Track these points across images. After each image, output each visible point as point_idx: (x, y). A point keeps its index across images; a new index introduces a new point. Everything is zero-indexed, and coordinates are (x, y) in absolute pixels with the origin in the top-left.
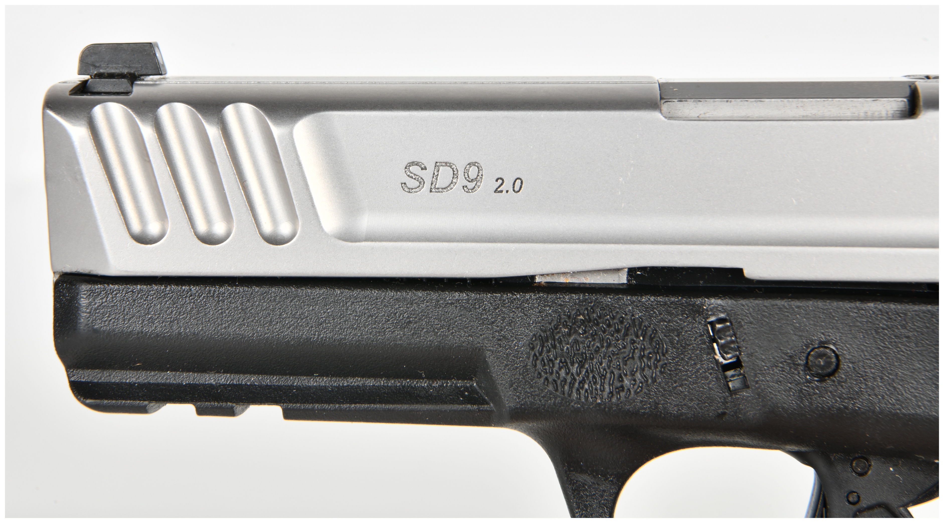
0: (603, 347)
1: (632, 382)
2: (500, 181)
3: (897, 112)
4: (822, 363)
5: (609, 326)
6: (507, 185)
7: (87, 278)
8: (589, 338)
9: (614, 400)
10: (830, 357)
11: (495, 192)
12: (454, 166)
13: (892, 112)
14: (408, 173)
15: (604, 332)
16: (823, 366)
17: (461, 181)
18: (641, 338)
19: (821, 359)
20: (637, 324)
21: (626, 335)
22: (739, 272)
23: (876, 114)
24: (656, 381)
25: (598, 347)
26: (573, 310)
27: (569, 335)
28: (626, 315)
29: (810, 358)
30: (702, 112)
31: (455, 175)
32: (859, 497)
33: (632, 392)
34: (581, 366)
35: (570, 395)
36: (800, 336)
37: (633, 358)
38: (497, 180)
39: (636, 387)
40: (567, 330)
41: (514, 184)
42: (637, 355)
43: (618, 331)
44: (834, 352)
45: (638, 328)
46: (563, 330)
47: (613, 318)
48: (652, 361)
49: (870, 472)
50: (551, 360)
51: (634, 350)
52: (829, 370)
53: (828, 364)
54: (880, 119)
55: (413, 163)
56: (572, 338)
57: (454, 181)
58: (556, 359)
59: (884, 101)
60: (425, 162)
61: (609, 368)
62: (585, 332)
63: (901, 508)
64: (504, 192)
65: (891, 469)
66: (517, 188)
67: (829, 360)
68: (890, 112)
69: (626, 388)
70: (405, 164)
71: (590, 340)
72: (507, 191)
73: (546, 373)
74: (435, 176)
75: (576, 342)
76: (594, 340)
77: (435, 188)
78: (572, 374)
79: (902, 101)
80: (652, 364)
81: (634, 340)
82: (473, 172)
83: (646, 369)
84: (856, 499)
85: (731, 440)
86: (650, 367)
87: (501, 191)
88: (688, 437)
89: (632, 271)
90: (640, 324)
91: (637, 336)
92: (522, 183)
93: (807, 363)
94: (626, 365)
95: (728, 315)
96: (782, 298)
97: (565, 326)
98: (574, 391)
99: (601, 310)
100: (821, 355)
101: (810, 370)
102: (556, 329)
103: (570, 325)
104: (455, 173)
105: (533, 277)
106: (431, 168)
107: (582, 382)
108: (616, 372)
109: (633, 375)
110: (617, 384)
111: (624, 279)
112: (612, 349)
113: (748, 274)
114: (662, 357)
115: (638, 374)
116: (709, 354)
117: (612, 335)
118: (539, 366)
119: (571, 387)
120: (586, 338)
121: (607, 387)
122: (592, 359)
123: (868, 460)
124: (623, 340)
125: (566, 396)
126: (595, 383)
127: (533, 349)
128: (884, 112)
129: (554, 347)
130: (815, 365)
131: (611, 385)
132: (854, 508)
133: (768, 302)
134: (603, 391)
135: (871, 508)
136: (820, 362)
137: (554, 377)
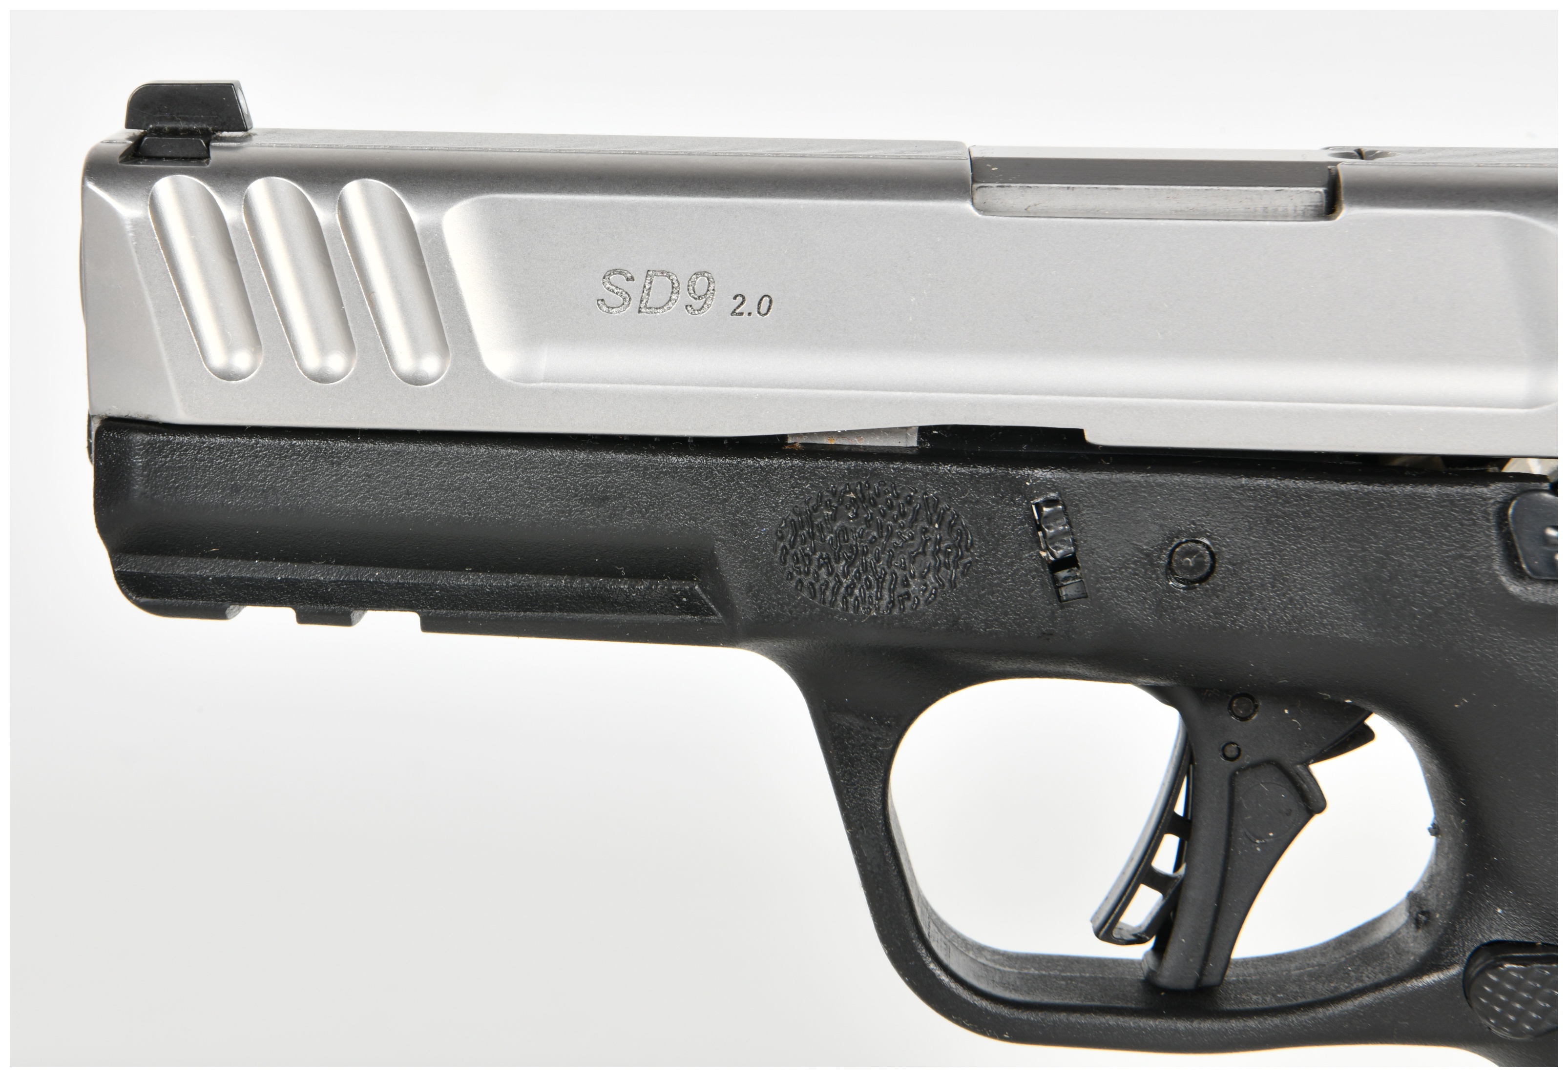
0: (881, 537)
1: (923, 587)
2: (740, 299)
3: (1310, 208)
4: (1191, 564)
5: (891, 507)
6: (750, 305)
7: (144, 426)
8: (862, 524)
9: (896, 612)
10: (1202, 556)
11: (733, 313)
12: (673, 277)
13: (1303, 208)
14: (608, 285)
15: (884, 516)
16: (1193, 568)
17: (684, 298)
18: (937, 526)
19: (1190, 558)
20: (930, 505)
21: (915, 520)
22: (1078, 434)
23: (1280, 209)
24: (955, 586)
25: (874, 537)
26: (840, 485)
27: (834, 518)
28: (916, 492)
29: (1176, 557)
30: (1031, 203)
31: (674, 289)
32: (1239, 750)
33: (922, 602)
34: (850, 564)
35: (833, 604)
36: (1161, 525)
37: (924, 553)
38: (735, 298)
39: (927, 594)
40: (831, 513)
41: (760, 303)
42: (930, 548)
43: (903, 515)
44: (1208, 548)
45: (932, 512)
46: (825, 512)
47: (898, 497)
48: (952, 557)
49: (1254, 717)
50: (807, 555)
51: (927, 541)
52: (1200, 574)
53: (1199, 565)
54: (1285, 217)
55: (615, 271)
56: (838, 524)
57: (674, 297)
58: (814, 553)
59: (1292, 191)
60: (632, 270)
61: (889, 567)
62: (857, 515)
63: (1298, 766)
64: (745, 315)
65: (1286, 711)
66: (763, 309)
67: (1200, 559)
68: (1301, 208)
69: (913, 596)
70: (603, 272)
71: (864, 527)
72: (750, 314)
73: (800, 573)
74: (647, 290)
75: (844, 530)
76: (869, 527)
77: (646, 307)
78: (837, 576)
79: (1317, 192)
80: (951, 563)
81: (926, 529)
82: (701, 284)
83: (943, 569)
84: (1235, 754)
85: (1061, 669)
86: (947, 566)
87: (741, 314)
88: (999, 665)
89: (924, 431)
90: (936, 506)
91: (931, 523)
92: (771, 302)
93: (1170, 563)
94: (913, 563)
95: (1060, 495)
96: (1138, 471)
97: (828, 507)
98: (839, 598)
99: (880, 485)
100: (1189, 553)
101: (1173, 573)
102: (816, 510)
103: (836, 505)
104: (676, 285)
105: (784, 437)
106: (640, 280)
107: (850, 588)
108: (899, 572)
109: (923, 577)
110: (901, 590)
111: (913, 442)
112: (894, 540)
113: (1091, 437)
114: (966, 553)
115: (931, 575)
116: (1032, 549)
117: (895, 521)
118: (790, 563)
119: (835, 593)
120: (858, 524)
121: (886, 593)
122: (865, 554)
123: (1253, 699)
124: (911, 527)
125: (828, 605)
126: (870, 587)
127: (781, 539)
128: (1291, 208)
129: (812, 536)
130: (1181, 567)
131: (891, 591)
132: (1233, 765)
133: (1117, 477)
134: (880, 599)
135: (1255, 766)
136: (1188, 562)
137: (810, 578)
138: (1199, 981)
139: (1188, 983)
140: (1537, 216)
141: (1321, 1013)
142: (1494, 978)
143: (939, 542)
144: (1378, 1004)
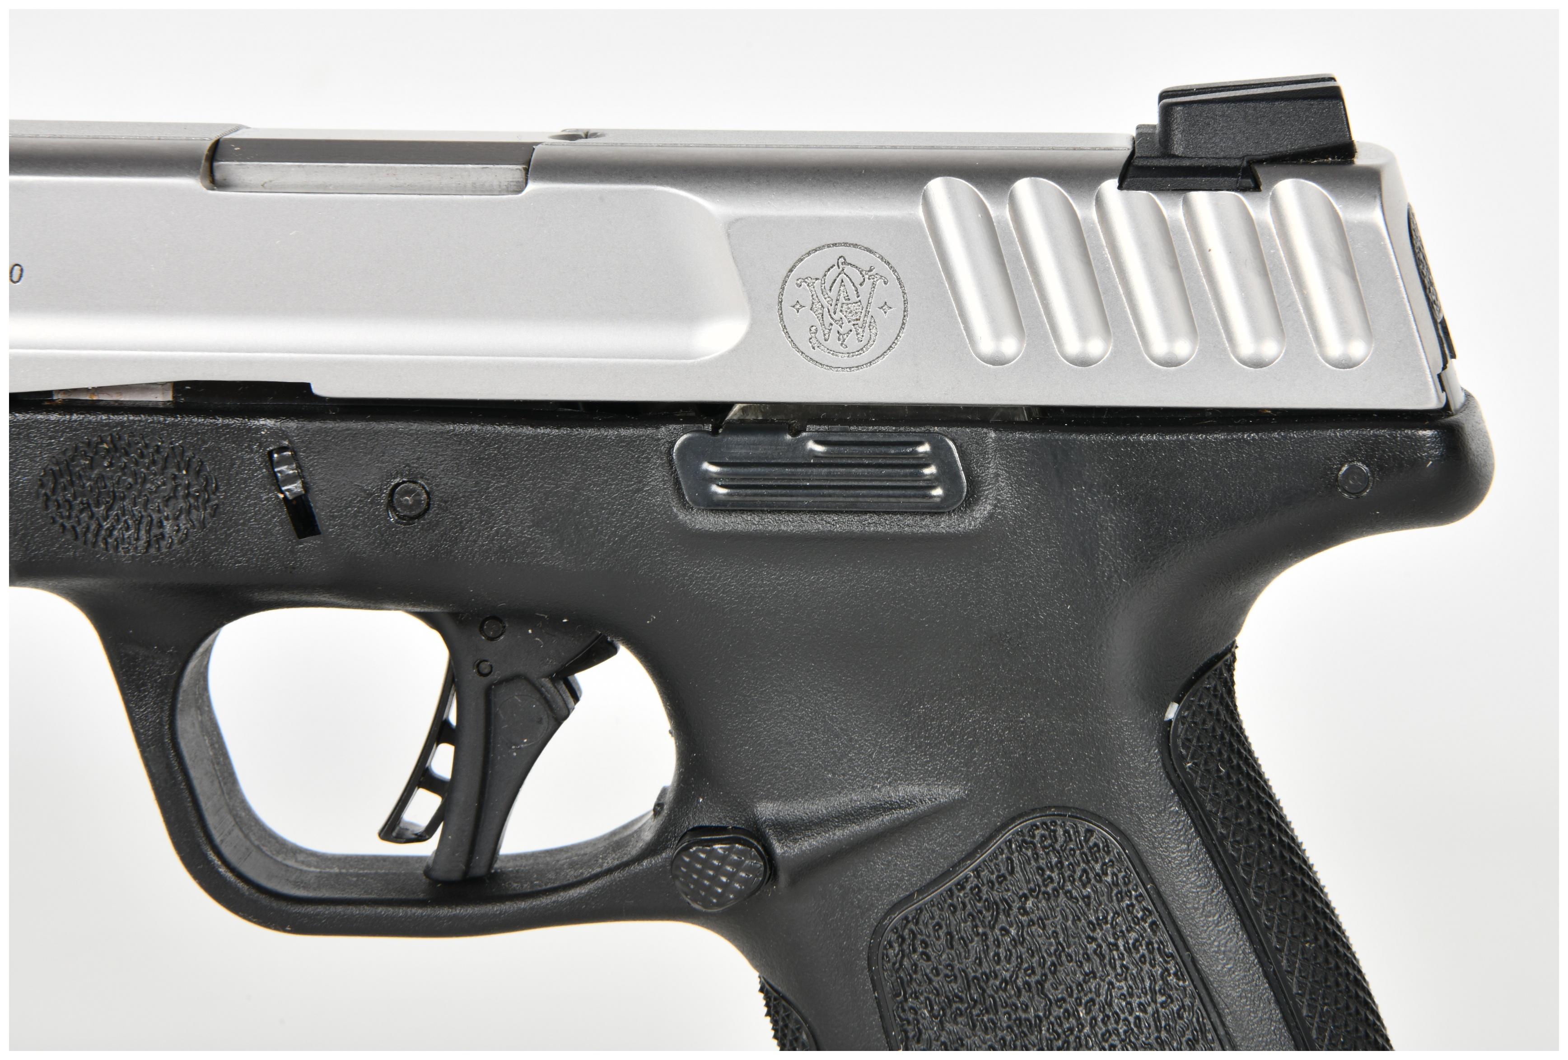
0: (136, 483)
1: (176, 528)
3: (512, 183)
4: (410, 502)
5: (142, 456)
8: (118, 472)
9: (153, 551)
10: (419, 495)
13: (506, 183)
15: (137, 463)
16: (412, 505)
18: (184, 472)
19: (409, 497)
20: (177, 453)
21: (164, 468)
22: (306, 387)
24: (205, 527)
25: (130, 484)
26: (93, 436)
27: (91, 467)
28: (163, 442)
29: (396, 496)
30: (267, 180)
32: (491, 666)
33: (176, 542)
34: (109, 509)
35: (95, 544)
36: (381, 468)
37: (175, 497)
39: (180, 534)
40: (87, 462)
41: (11, 272)
42: (181, 492)
43: (154, 462)
44: (424, 487)
45: (179, 460)
46: (83, 462)
47: (147, 446)
48: (200, 500)
49: (502, 638)
50: (68, 501)
51: (177, 486)
52: (418, 511)
53: (417, 502)
54: (490, 191)
56: (96, 472)
58: (75, 498)
59: (496, 169)
61: (145, 511)
62: (111, 465)
63: (543, 679)
65: (530, 631)
66: (15, 277)
67: (417, 498)
68: (504, 183)
69: (167, 536)
71: (120, 474)
73: (62, 517)
75: (101, 477)
76: (124, 474)
78: (97, 519)
79: (517, 169)
80: (200, 506)
81: (175, 475)
83: (194, 511)
84: (486, 671)
85: (297, 598)
86: (197, 508)
89: (178, 387)
90: (183, 453)
91: (180, 470)
92: (22, 270)
93: (391, 500)
94: (167, 506)
95: (290, 442)
96: (358, 420)
97: (85, 456)
98: (100, 539)
99: (130, 436)
100: (408, 492)
101: (396, 510)
102: (73, 460)
103: (91, 455)
105: (49, 393)
107: (110, 531)
108: (155, 516)
109: (177, 518)
110: (155, 531)
111: (169, 397)
112: (148, 485)
113: (317, 390)
114: (212, 496)
115: (183, 517)
116: (270, 491)
117: (148, 468)
118: (53, 508)
119: (97, 535)
120: (115, 472)
121: (143, 532)
122: (123, 498)
123: (501, 621)
124: (162, 474)
125: (90, 545)
126: (128, 529)
127: (42, 486)
128: (496, 183)
129: (72, 483)
130: (401, 504)
131: (148, 532)
132: (485, 681)
133: (342, 425)
134: (137, 539)
135: (508, 680)
136: (407, 500)
137: (73, 521)
138: (466, 873)
139: (456, 875)
140: (690, 190)
141: (563, 896)
142: (687, 859)
143: (188, 486)
144: (608, 886)
